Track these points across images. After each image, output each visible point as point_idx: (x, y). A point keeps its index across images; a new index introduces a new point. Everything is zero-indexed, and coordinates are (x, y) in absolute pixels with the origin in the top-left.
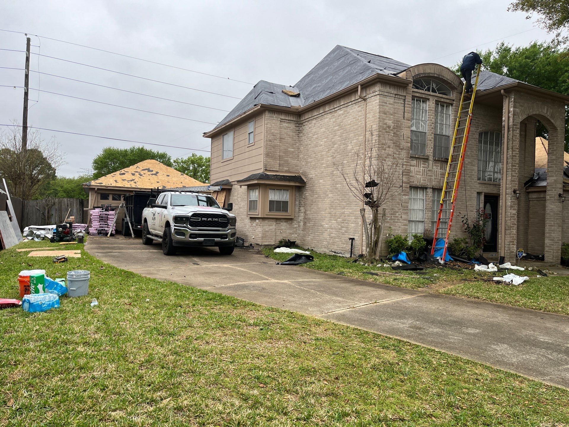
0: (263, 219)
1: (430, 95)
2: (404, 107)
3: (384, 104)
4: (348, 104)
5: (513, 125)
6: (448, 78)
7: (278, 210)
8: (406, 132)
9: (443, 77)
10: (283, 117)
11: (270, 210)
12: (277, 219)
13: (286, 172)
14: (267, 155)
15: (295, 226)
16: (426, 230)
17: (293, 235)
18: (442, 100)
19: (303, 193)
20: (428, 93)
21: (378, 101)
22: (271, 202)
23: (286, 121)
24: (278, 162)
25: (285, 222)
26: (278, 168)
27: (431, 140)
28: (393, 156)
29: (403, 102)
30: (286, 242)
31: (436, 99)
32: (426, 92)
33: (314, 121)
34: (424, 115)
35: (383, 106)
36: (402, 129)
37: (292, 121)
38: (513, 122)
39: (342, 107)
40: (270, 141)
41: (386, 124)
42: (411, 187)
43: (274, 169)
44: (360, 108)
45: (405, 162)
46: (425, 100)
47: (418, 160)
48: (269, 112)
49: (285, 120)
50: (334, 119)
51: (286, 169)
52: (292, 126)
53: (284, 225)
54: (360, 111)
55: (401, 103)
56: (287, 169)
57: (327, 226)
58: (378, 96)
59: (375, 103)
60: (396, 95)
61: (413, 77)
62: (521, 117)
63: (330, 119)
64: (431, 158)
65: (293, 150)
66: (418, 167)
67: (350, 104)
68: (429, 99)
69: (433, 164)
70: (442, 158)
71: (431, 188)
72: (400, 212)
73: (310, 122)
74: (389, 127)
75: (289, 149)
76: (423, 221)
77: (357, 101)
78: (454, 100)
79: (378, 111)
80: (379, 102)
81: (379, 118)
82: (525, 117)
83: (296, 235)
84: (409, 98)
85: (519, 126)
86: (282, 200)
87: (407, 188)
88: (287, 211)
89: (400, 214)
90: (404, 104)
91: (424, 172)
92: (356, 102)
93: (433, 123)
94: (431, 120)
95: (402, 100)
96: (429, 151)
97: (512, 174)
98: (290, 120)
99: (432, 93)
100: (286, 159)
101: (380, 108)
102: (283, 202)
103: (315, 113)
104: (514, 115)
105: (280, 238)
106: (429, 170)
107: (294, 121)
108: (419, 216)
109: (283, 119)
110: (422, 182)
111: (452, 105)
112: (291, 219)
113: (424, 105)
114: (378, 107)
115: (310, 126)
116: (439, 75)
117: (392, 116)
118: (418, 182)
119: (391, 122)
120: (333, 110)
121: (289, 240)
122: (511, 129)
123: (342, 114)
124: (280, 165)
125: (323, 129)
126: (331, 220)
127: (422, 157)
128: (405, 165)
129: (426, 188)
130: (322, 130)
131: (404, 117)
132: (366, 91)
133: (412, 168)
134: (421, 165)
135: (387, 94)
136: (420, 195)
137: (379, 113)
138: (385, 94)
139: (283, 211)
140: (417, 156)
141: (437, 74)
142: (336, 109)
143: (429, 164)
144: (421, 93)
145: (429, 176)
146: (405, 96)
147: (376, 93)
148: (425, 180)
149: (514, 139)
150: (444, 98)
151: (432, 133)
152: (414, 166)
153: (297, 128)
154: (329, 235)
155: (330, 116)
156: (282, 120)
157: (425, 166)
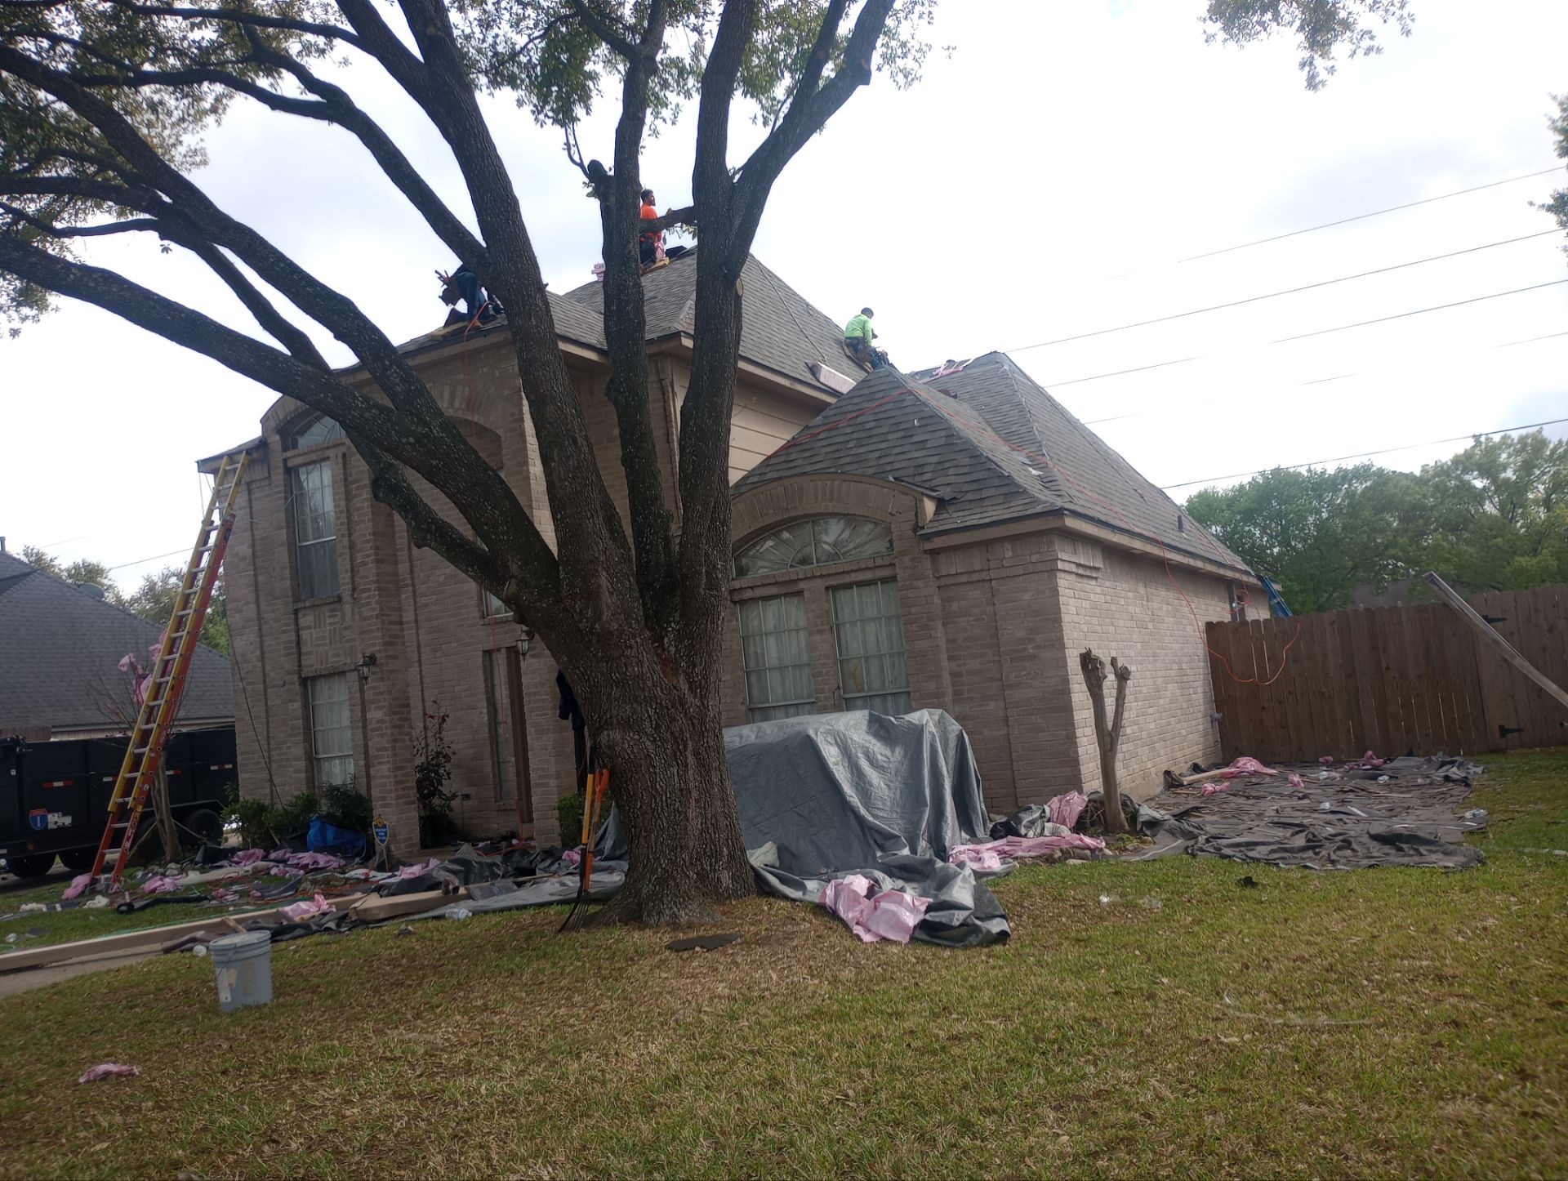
34: (328, 497)
42: (304, 680)
47: (316, 612)
64: (348, 597)
66: (320, 627)
76: (351, 755)
84: (279, 478)
87: (293, 683)
91: (336, 634)
106: (346, 628)
110: (331, 660)
127: (325, 601)
133: (305, 635)
134: (325, 620)
138: (227, 491)
143: (343, 616)
144: (306, 453)
145: (348, 641)
148: (338, 655)
152: (309, 627)
157: (336, 620)
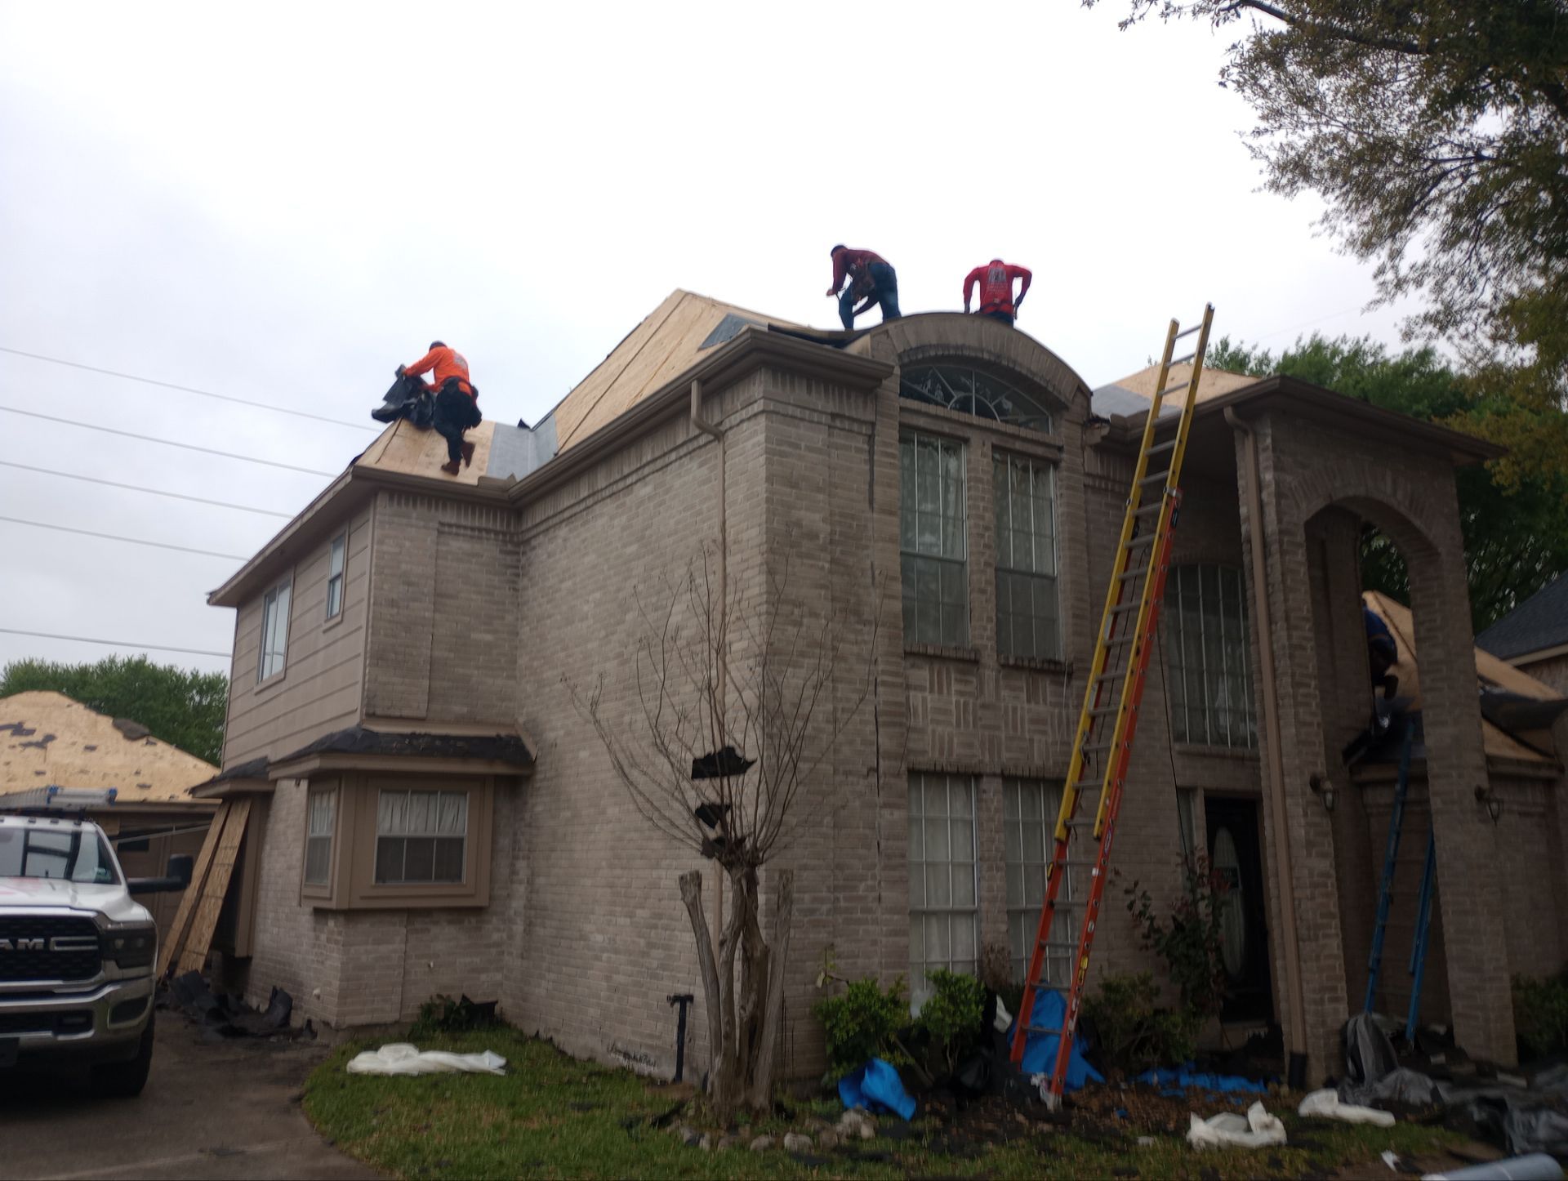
0: (350, 915)
1: (970, 425)
2: (871, 462)
3: (784, 448)
4: (667, 460)
5: (1281, 532)
6: (1034, 368)
7: (419, 873)
8: (883, 557)
9: (1015, 362)
10: (450, 517)
11: (380, 877)
12: (411, 913)
13: (459, 721)
14: (377, 657)
15: (496, 937)
16: (986, 950)
17: (483, 977)
18: (1018, 446)
19: (526, 803)
20: (963, 417)
21: (761, 437)
22: (385, 843)
23: (462, 531)
24: (426, 683)
25: (450, 922)
26: (424, 706)
27: (983, 591)
28: (835, 649)
29: (866, 447)
30: (450, 1009)
31: (995, 439)
32: (955, 415)
33: (563, 531)
34: (952, 497)
35: (783, 454)
36: (866, 547)
37: (488, 531)
38: (1280, 521)
39: (647, 470)
40: (393, 603)
41: (798, 524)
42: (914, 774)
43: (406, 713)
44: (704, 470)
45: (884, 672)
46: (954, 444)
47: (936, 667)
48: (391, 498)
49: (458, 526)
50: (624, 519)
51: (459, 709)
52: (489, 549)
53: (444, 938)
54: (708, 481)
55: (858, 450)
56: (465, 710)
57: (599, 938)
58: (762, 419)
59: (754, 446)
60: (834, 416)
61: (900, 356)
62: (1304, 506)
63: (612, 518)
64: (989, 659)
65: (489, 637)
66: (940, 692)
67: (673, 456)
68: (966, 441)
69: (997, 681)
70: (1031, 659)
71: (994, 775)
72: (874, 877)
73: (551, 534)
74: (812, 536)
75: (474, 636)
76: (971, 914)
77: (695, 444)
78: (1060, 449)
79: (763, 474)
80: (767, 439)
81: (768, 500)
82: (1319, 504)
83: (499, 977)
84: (888, 434)
85: (1301, 537)
86: (437, 834)
87: (898, 775)
88: (459, 877)
89: (872, 889)
90: (871, 453)
91: (965, 710)
92: (691, 447)
93: (987, 528)
94: (982, 518)
95: (861, 438)
96: (980, 633)
97: (1296, 715)
98: (480, 530)
99: (974, 419)
100: (461, 671)
101: (769, 462)
102: (442, 841)
103: (566, 500)
104: (1279, 495)
105: (423, 991)
106: (984, 706)
107: (496, 533)
108: (956, 892)
109: (450, 525)
110: (957, 750)
111: (1056, 464)
112: (478, 911)
113: (953, 463)
114: (762, 459)
115: (551, 547)
116: (999, 356)
117: (821, 497)
118: (941, 753)
119: (817, 517)
120: (621, 485)
121: (464, 998)
122: (1275, 548)
123: (650, 498)
124: (431, 695)
125: (591, 558)
126: (612, 914)
127: (952, 654)
128: (884, 683)
129: (978, 777)
130: (586, 560)
131: (871, 502)
132: (721, 404)
133: (916, 698)
134: (949, 685)
135: (798, 413)
136: (954, 805)
137: (770, 479)
138: (790, 410)
139: (438, 877)
140: (930, 651)
141: (989, 352)
142: (629, 481)
143: (981, 683)
144: (936, 417)
145: (986, 727)
146: (873, 424)
147: (757, 407)
148: (971, 746)
149: (1289, 582)
150: (1025, 440)
151: (987, 564)
152: (922, 689)
153: (509, 559)
154: (608, 979)
155: (609, 507)
156: (446, 529)
157: (969, 688)
